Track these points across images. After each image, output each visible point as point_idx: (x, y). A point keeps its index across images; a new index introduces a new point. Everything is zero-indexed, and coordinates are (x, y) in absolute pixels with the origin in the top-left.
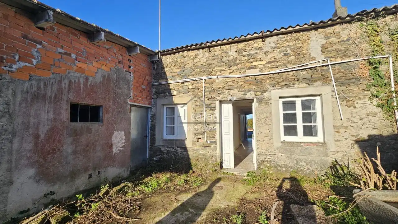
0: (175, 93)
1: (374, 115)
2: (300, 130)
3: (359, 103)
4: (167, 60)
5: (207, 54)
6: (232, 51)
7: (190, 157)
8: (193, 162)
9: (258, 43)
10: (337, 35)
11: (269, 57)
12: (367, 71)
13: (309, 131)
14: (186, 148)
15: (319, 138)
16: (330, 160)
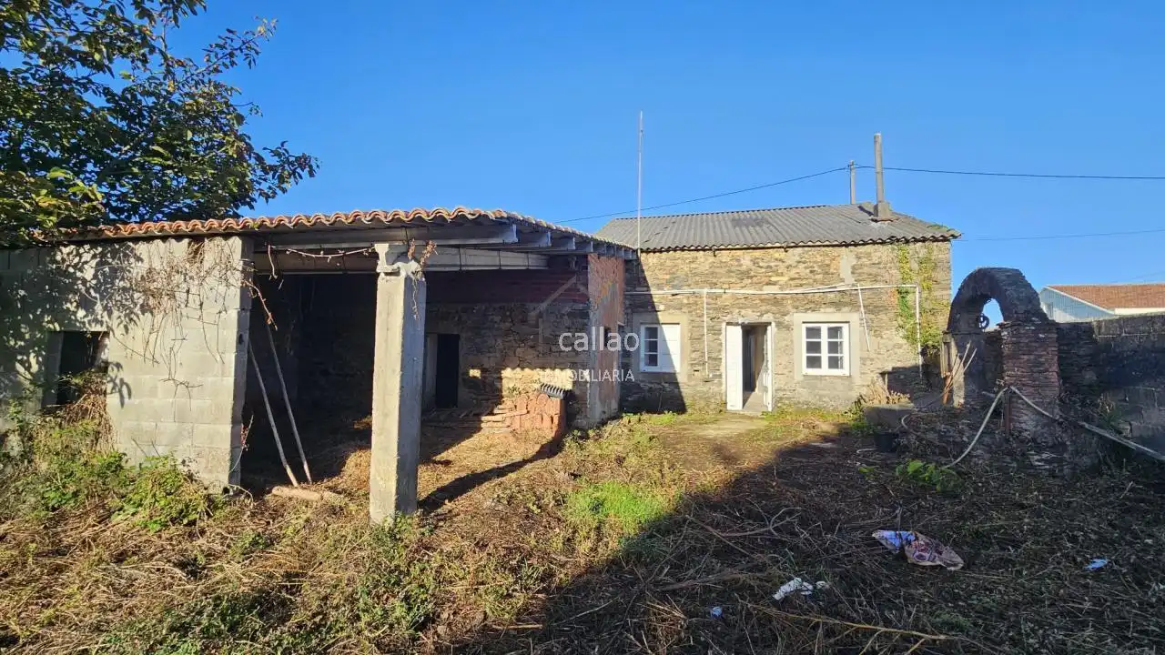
0: (661, 307)
1: (900, 347)
2: (825, 362)
3: (886, 334)
4: (648, 261)
5: (712, 259)
6: (746, 259)
7: (684, 394)
8: (687, 401)
9: (780, 254)
10: (869, 255)
11: (793, 273)
12: (895, 300)
13: (834, 363)
14: (677, 383)
15: (845, 371)
16: (854, 395)
